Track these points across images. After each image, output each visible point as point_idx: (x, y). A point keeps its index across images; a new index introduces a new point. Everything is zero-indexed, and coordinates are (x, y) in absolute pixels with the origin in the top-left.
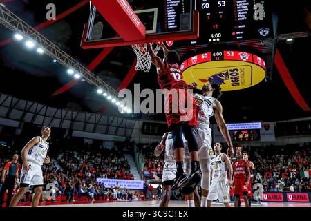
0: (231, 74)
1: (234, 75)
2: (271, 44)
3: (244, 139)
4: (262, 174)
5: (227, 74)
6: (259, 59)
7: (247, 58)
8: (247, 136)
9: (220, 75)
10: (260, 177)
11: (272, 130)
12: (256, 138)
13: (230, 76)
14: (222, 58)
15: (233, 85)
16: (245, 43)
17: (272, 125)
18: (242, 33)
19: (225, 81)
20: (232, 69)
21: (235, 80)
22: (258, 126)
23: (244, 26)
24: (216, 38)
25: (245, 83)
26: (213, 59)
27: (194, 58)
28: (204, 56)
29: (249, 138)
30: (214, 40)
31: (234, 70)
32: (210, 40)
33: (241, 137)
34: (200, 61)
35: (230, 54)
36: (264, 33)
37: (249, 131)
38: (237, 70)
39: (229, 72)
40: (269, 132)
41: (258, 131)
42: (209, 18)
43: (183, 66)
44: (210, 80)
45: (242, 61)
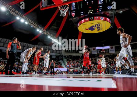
0: (97, 26)
1: (98, 26)
2: (112, 12)
4: (110, 65)
5: (95, 26)
6: (108, 19)
7: (103, 19)
9: (93, 26)
10: (109, 66)
12: (107, 52)
13: (97, 27)
14: (93, 20)
15: (98, 30)
16: (102, 13)
17: (114, 47)
18: (101, 9)
19: (95, 29)
20: (97, 24)
21: (99, 29)
22: (108, 47)
23: (102, 6)
24: (91, 12)
26: (90, 20)
27: (83, 21)
28: (87, 19)
29: (105, 52)
30: (90, 13)
31: (98, 24)
32: (89, 13)
34: (85, 21)
35: (97, 18)
36: (110, 8)
37: (105, 49)
38: (100, 24)
39: (96, 25)
40: (113, 49)
41: (108, 49)
42: (88, 4)
43: (78, 24)
44: (89, 29)
45: (101, 20)
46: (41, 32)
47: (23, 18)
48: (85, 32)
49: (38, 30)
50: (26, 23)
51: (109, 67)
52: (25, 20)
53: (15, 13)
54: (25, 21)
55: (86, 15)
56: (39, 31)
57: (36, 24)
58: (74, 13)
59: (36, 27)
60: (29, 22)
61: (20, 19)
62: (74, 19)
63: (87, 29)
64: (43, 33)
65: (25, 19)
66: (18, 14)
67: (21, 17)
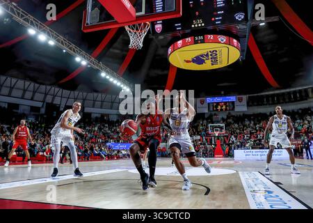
0: (211, 55)
1: (214, 56)
2: (245, 27)
3: (221, 110)
4: (236, 137)
5: (207, 55)
6: (235, 41)
7: (225, 40)
8: (224, 107)
9: (202, 56)
10: (234, 139)
11: (244, 102)
12: (231, 108)
13: (210, 57)
14: (203, 41)
15: (212, 65)
16: (222, 27)
17: (245, 97)
18: (220, 18)
19: (206, 61)
20: (212, 50)
21: (215, 61)
22: (233, 98)
23: (223, 12)
24: (198, 24)
25: (223, 63)
26: (196, 42)
27: (180, 42)
29: (226, 109)
30: (196, 26)
31: (214, 51)
32: (193, 26)
33: (219, 108)
34: (184, 45)
36: (240, 18)
37: (225, 103)
38: (216, 51)
39: (210, 54)
40: (241, 103)
41: (233, 103)
42: (191, 6)
43: (170, 50)
44: (193, 61)
45: (220, 43)
46: (84, 63)
47: (44, 31)
48: (184, 68)
49: (78, 59)
50: (52, 43)
51: (233, 142)
52: (50, 36)
53: (24, 20)
54: (49, 39)
55: (188, 31)
56: (81, 61)
57: (73, 46)
58: (160, 26)
59: (74, 51)
60: (58, 41)
61: (38, 33)
62: (161, 37)
63: (188, 62)
64: (89, 66)
65: (48, 34)
66: (32, 23)
67: (40, 28)
